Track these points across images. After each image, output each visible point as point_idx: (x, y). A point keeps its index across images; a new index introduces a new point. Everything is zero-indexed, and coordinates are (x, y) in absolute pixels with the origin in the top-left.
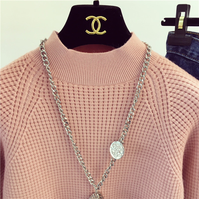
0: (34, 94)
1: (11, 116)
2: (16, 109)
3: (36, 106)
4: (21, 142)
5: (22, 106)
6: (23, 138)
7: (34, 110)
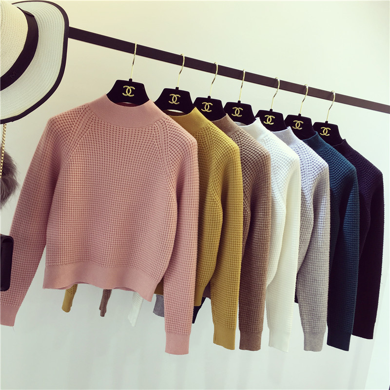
0: (86, 126)
1: (69, 137)
2: (73, 133)
3: (86, 134)
4: (72, 155)
5: (77, 132)
6: (73, 153)
7: (84, 136)
